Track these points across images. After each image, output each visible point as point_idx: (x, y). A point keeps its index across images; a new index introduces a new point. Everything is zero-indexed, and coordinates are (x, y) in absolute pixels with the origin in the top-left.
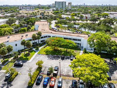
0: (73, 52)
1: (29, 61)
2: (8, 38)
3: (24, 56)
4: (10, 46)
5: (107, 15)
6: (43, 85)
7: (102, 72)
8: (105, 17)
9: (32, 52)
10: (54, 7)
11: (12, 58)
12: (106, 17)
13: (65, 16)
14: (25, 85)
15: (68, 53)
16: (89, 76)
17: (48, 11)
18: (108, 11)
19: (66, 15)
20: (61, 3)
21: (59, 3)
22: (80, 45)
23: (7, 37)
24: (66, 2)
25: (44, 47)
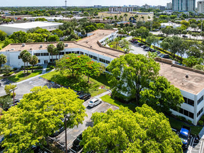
17: (143, 15)
20: (184, 3)
21: (180, 2)
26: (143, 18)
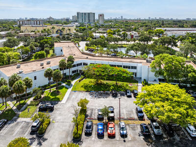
0: (127, 85)
1: (62, 102)
2: (17, 68)
3: (51, 95)
4: (27, 79)
5: (162, 33)
6: (97, 136)
7: (188, 107)
8: (159, 36)
9: (62, 89)
10: (76, 21)
11: (31, 99)
12: (161, 35)
13: (98, 35)
14: (67, 138)
15: (121, 87)
16: (171, 114)
17: (69, 28)
18: (160, 27)
19: (98, 33)
20: (87, 15)
21: (84, 15)
22: (136, 76)
23: (16, 66)
24: (94, 14)
25: (80, 81)
26: (69, 30)
